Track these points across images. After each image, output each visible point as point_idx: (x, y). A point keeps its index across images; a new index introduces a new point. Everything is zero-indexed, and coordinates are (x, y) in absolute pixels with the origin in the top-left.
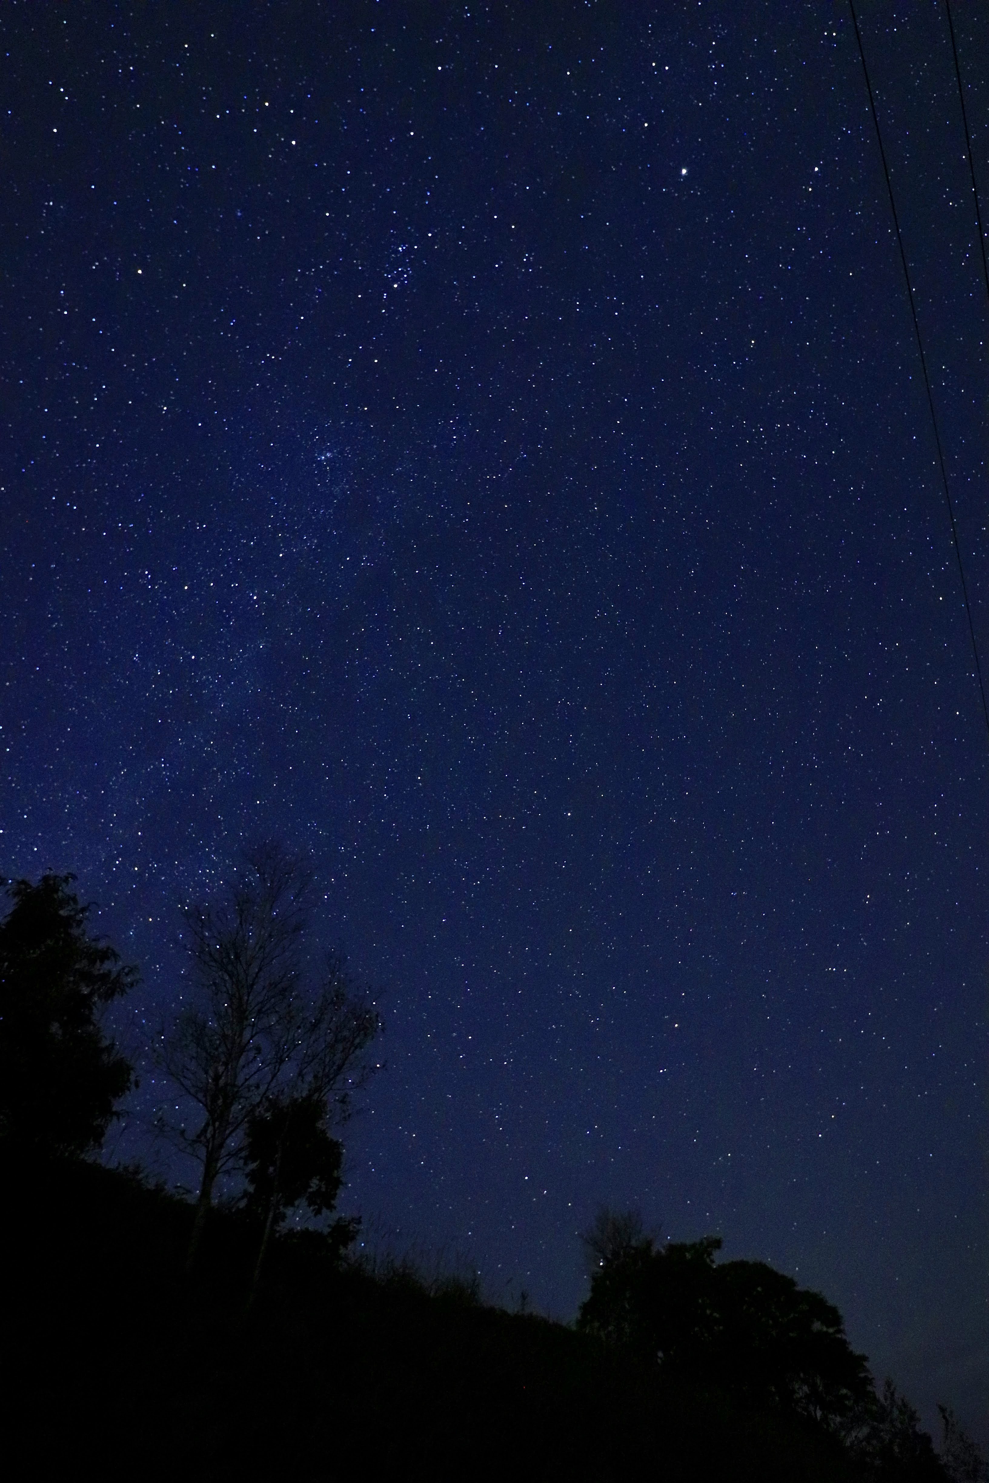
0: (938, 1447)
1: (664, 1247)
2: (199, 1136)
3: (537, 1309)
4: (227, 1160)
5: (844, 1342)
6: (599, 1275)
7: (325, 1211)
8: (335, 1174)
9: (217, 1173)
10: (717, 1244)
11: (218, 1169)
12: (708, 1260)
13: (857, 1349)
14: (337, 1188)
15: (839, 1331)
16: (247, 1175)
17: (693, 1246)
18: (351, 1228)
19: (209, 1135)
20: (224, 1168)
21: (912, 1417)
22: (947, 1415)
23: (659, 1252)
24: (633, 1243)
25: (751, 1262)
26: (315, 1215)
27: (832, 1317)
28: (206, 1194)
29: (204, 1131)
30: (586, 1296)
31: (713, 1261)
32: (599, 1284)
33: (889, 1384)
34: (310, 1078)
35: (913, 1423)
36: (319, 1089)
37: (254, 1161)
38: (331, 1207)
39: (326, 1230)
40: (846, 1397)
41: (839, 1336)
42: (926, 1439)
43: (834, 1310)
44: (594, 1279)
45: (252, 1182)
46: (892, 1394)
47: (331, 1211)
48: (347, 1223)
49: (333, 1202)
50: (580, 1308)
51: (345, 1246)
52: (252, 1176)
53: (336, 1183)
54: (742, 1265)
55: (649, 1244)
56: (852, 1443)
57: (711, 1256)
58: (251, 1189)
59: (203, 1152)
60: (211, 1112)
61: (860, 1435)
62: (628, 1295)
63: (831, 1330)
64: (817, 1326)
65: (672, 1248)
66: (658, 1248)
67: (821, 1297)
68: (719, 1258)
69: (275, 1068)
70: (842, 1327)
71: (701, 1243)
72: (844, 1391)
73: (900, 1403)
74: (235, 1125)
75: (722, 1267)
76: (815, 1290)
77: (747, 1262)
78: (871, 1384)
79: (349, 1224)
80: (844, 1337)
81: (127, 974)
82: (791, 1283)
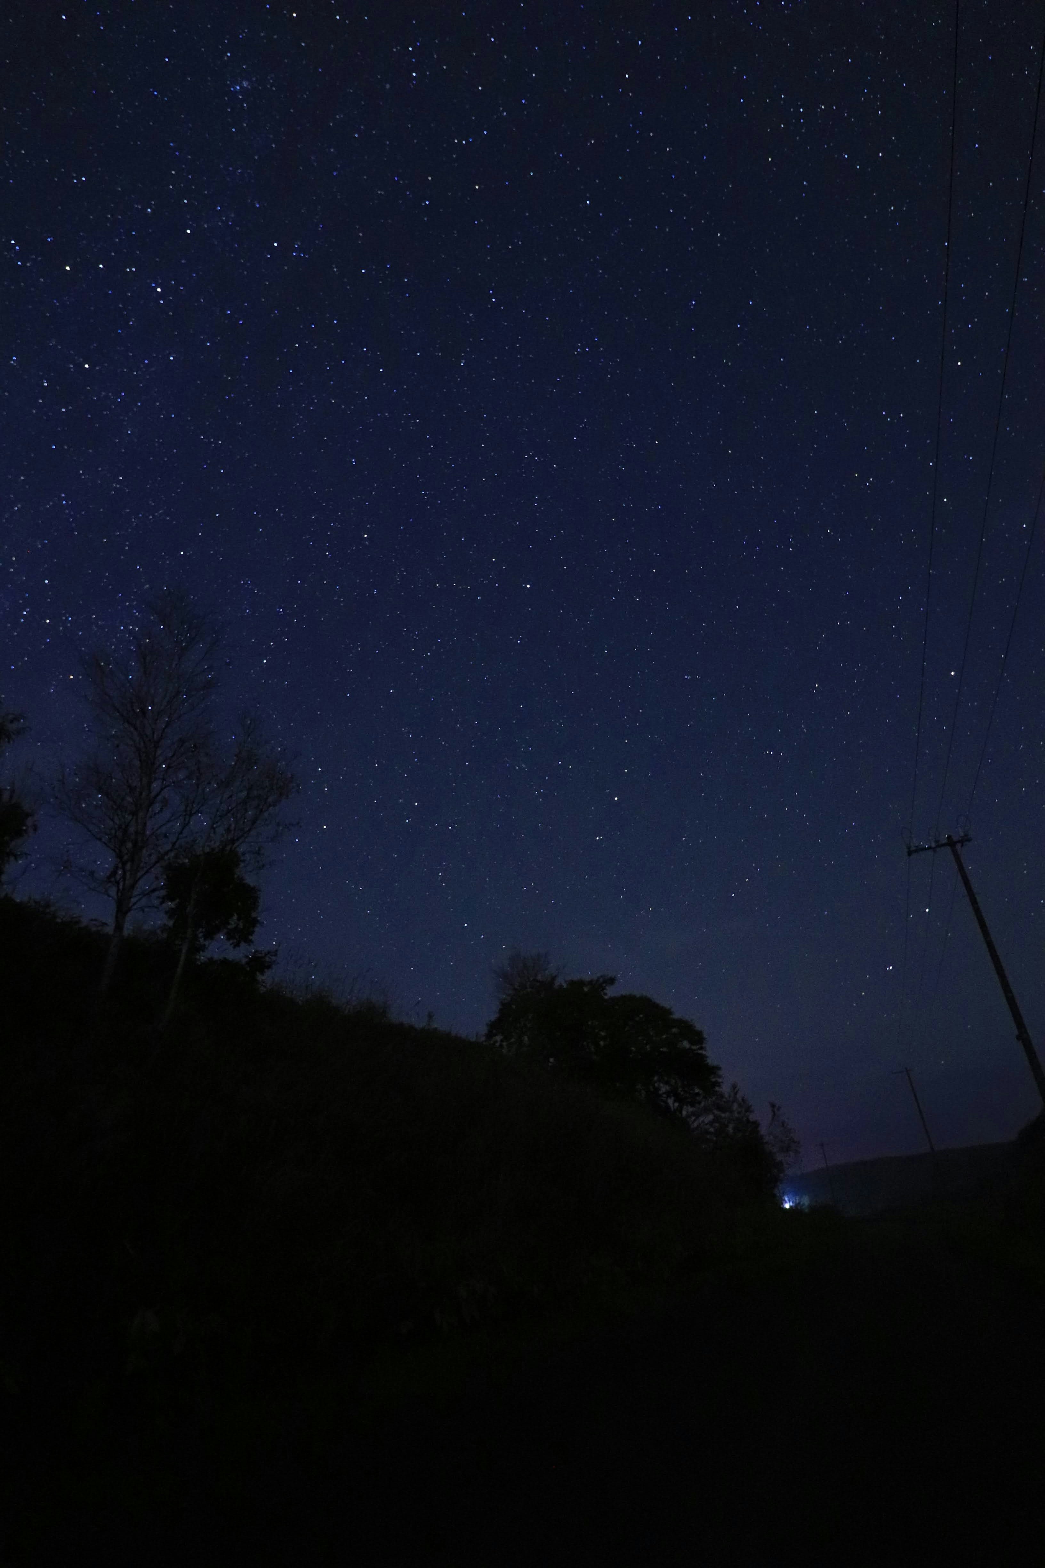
0: (763, 1130)
1: (566, 982)
2: (109, 878)
3: (440, 1024)
4: (139, 900)
5: (703, 1057)
6: (506, 1001)
7: (243, 944)
8: (254, 915)
9: (129, 910)
10: (612, 981)
11: (131, 905)
12: (602, 993)
13: (712, 1061)
14: (254, 926)
15: (701, 1048)
16: (166, 913)
17: (591, 982)
18: (267, 959)
19: (118, 877)
20: (138, 905)
21: (748, 1109)
22: (776, 1110)
23: (561, 986)
24: (539, 977)
25: (638, 996)
26: (234, 948)
27: (698, 1038)
28: (119, 927)
29: (114, 873)
30: (494, 1017)
31: (606, 994)
32: (505, 1009)
33: (734, 1087)
34: (221, 830)
35: (747, 1114)
36: (233, 841)
37: (172, 900)
38: (250, 942)
39: (244, 961)
40: (698, 1094)
41: (700, 1052)
42: (756, 1125)
43: (699, 1033)
44: (503, 1004)
45: (170, 917)
46: (736, 1093)
47: (249, 945)
48: (263, 955)
49: (251, 937)
50: (487, 1025)
51: (262, 973)
52: (170, 913)
53: (255, 922)
54: (631, 998)
55: (554, 978)
56: (698, 1126)
57: (605, 991)
58: (171, 923)
59: (113, 891)
60: (120, 856)
61: (706, 1121)
62: (530, 1017)
63: (694, 1047)
64: (686, 1044)
65: (572, 983)
66: (560, 981)
67: (692, 1024)
68: (611, 992)
69: (185, 820)
70: (704, 1045)
71: (598, 980)
72: (697, 1090)
73: (740, 1099)
74: (145, 869)
75: (612, 999)
76: (688, 1018)
77: (635, 996)
78: (719, 1086)
79: (266, 955)
80: (704, 1052)
81: (12, 722)
82: (668, 1012)
